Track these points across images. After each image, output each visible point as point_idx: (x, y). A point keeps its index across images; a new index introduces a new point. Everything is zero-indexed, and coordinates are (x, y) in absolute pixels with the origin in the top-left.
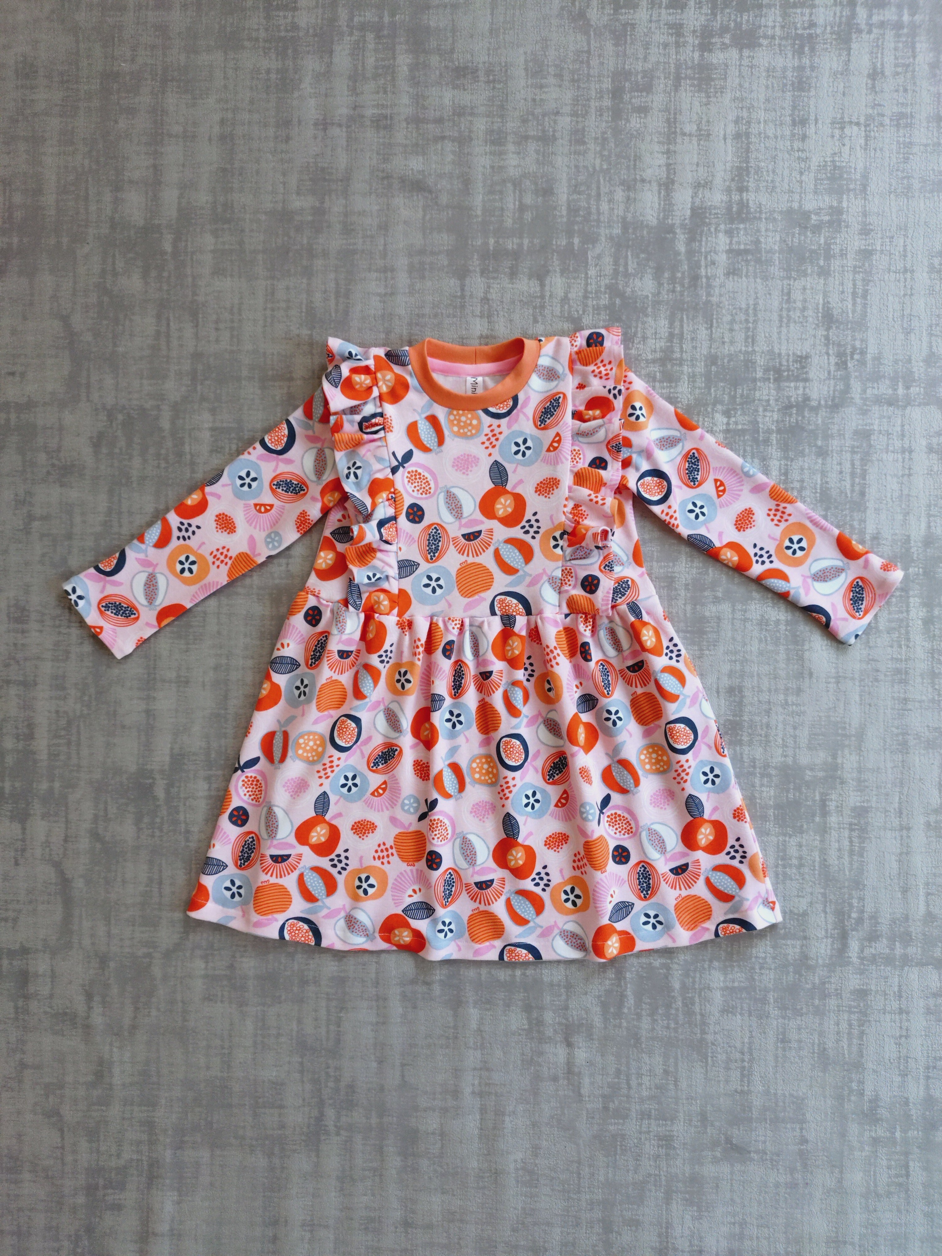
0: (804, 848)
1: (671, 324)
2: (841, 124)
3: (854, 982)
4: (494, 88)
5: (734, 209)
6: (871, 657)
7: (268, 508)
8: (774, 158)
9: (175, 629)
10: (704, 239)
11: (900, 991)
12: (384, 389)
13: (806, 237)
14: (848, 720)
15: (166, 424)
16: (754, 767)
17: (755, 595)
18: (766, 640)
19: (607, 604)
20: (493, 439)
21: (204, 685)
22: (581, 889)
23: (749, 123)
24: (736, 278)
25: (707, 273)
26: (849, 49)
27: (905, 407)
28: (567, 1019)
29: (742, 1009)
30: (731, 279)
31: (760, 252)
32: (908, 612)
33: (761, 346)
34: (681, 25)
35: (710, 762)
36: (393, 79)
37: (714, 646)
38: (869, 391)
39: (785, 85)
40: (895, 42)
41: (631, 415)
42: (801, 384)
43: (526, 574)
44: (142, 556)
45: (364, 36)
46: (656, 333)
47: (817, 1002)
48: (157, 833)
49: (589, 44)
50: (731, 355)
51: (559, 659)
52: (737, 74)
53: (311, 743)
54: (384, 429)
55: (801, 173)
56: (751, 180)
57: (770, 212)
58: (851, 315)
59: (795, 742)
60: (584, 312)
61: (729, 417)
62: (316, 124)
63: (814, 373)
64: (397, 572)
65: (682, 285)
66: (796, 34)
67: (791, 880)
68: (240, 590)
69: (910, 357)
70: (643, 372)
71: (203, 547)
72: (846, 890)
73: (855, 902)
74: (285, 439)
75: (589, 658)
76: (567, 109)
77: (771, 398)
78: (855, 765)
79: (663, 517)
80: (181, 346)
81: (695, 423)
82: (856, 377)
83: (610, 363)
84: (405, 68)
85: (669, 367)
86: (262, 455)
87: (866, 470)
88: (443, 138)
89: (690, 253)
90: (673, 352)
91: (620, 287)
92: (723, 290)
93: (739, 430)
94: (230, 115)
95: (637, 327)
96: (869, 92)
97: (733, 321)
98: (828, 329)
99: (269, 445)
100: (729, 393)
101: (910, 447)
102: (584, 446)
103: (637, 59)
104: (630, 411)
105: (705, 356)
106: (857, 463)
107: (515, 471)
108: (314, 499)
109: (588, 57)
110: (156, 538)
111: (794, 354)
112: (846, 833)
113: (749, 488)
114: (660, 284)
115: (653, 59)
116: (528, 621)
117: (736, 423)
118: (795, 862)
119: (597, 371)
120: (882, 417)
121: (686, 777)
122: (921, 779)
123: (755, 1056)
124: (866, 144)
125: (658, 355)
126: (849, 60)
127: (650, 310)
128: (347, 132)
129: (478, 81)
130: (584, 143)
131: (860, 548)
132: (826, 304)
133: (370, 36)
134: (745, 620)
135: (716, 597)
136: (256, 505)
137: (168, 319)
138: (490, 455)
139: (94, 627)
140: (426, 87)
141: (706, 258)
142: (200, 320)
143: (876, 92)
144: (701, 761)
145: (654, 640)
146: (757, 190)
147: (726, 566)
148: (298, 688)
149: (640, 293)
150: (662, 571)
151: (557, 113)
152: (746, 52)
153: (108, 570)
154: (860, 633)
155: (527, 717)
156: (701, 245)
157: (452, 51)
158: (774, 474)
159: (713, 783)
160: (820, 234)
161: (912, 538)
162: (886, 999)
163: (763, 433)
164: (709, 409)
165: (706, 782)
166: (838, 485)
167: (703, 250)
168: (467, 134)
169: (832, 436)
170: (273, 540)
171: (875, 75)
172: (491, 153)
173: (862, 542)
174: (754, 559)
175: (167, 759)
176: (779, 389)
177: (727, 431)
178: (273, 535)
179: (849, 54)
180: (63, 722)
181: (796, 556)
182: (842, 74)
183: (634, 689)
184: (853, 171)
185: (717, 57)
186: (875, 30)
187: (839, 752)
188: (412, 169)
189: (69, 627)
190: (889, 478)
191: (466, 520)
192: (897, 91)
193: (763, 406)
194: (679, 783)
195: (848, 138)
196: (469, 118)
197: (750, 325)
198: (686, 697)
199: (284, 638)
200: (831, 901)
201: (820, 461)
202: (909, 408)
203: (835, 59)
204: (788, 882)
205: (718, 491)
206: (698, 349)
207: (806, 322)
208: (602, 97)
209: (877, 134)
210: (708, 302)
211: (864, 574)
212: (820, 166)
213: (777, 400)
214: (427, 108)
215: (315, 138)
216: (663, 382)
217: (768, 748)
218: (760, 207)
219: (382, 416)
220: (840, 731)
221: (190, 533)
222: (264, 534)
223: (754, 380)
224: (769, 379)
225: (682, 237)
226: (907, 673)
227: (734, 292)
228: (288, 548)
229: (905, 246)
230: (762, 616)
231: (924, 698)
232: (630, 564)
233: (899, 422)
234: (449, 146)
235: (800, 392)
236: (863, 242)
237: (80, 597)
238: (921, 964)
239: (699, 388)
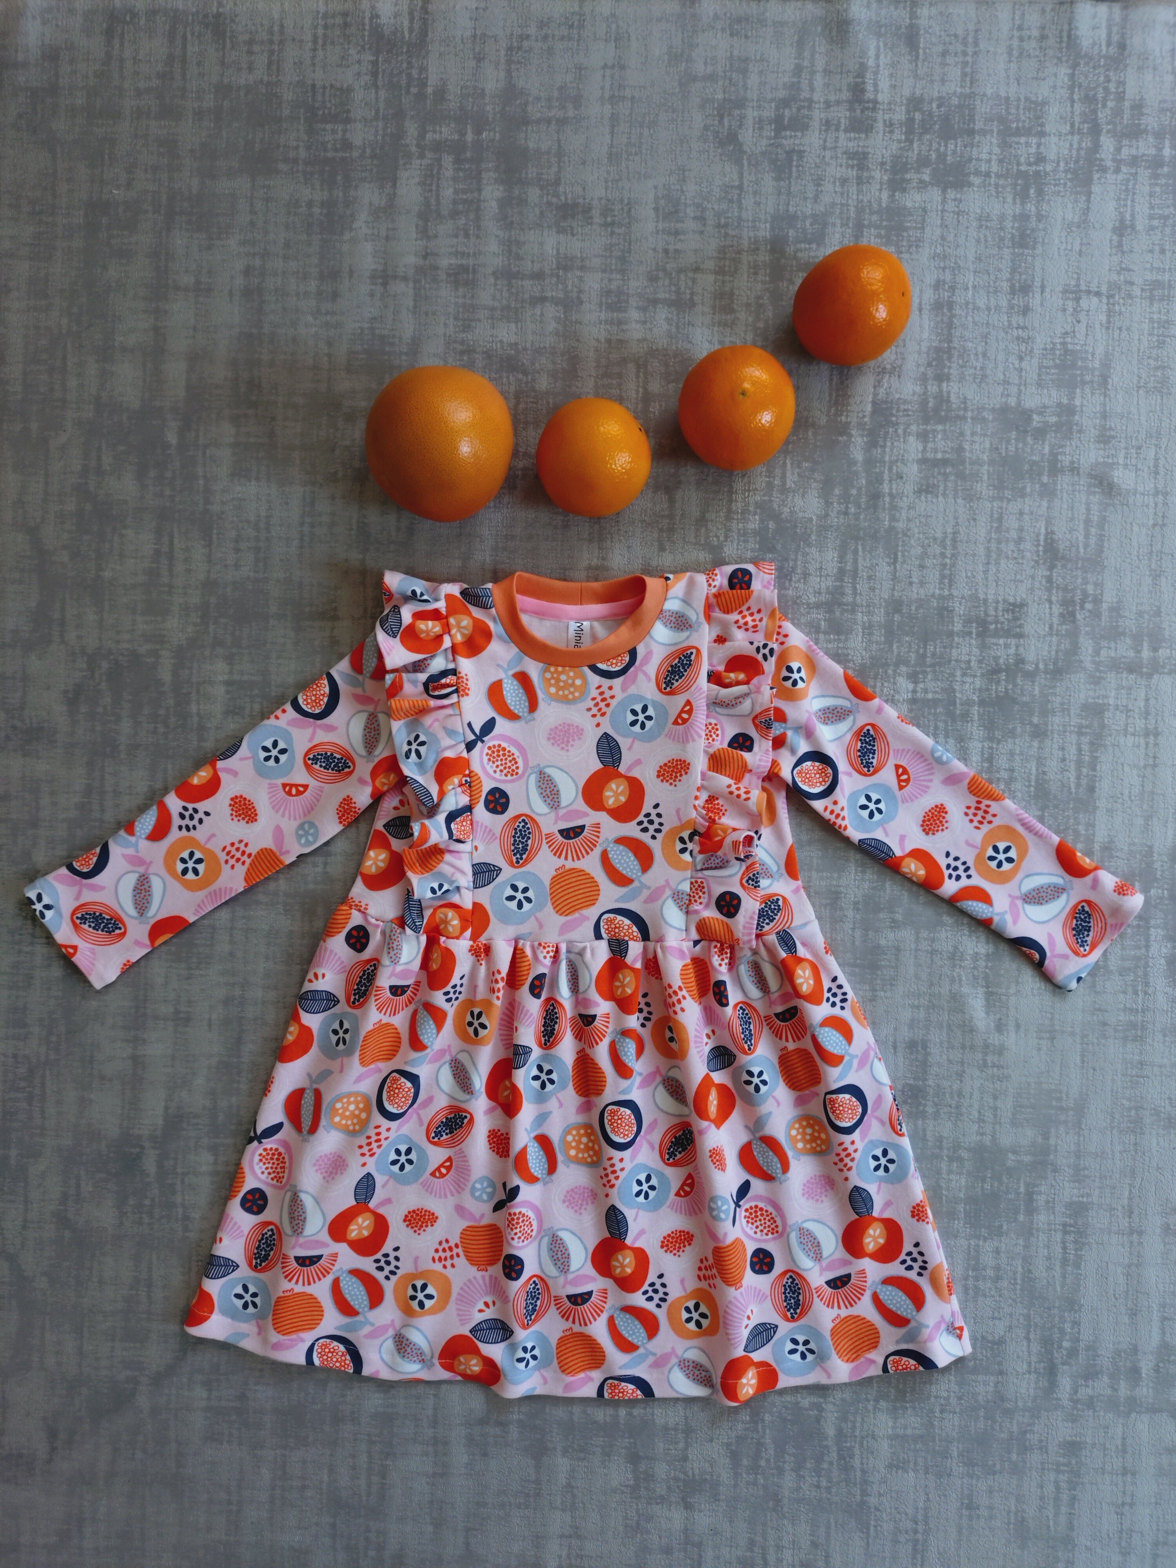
0: (1002, 1255)
1: (842, 558)
2: (1075, 293)
3: (1063, 1431)
4: (612, 233)
5: (930, 405)
6: (1097, 1006)
7: (301, 789)
8: (985, 337)
9: (173, 949)
10: (889, 444)
11: (1124, 1445)
12: (459, 638)
13: (1025, 444)
14: (1065, 1089)
15: (166, 676)
16: (941, 1148)
17: (948, 919)
18: (960, 980)
19: (750, 934)
20: (602, 705)
21: (210, 1025)
22: (708, 1307)
23: (953, 289)
24: (929, 496)
25: (891, 489)
26: (1089, 193)
27: (1150, 676)
28: (685, 1473)
29: (916, 1464)
30: (923, 498)
31: (963, 462)
32: (1147, 947)
33: (961, 589)
34: (865, 155)
35: (883, 1142)
36: (478, 218)
37: (892, 985)
38: (1103, 653)
39: (1002, 239)
40: (1150, 185)
41: (786, 679)
42: (1013, 641)
43: (644, 886)
44: (130, 851)
45: (439, 160)
46: (821, 568)
47: (1014, 1457)
48: (146, 1220)
49: (741, 176)
50: (921, 600)
51: (684, 1004)
52: (939, 222)
53: (352, 1107)
54: (457, 691)
55: (1021, 359)
56: (954, 365)
57: (978, 409)
58: (1082, 550)
59: (995, 1116)
60: (726, 537)
61: (916, 683)
62: (373, 277)
63: (1032, 625)
64: (471, 879)
65: (859, 506)
66: (1019, 171)
67: (985, 1296)
68: (261, 897)
69: (1159, 608)
70: (803, 620)
71: (213, 840)
72: (1056, 1311)
73: (1067, 1327)
74: (326, 699)
75: (724, 1001)
76: (710, 265)
77: (973, 658)
78: (1073, 1148)
79: (827, 815)
80: (189, 571)
81: (870, 690)
82: (1087, 633)
83: (759, 611)
84: (494, 204)
85: (838, 614)
86: (293, 720)
87: (1096, 758)
88: (543, 299)
89: (870, 462)
90: (843, 594)
91: (775, 506)
92: (912, 512)
93: (928, 700)
94: (258, 262)
95: (796, 560)
96: (1114, 250)
97: (924, 555)
98: (1051, 568)
99: (304, 707)
100: (917, 652)
101: (1156, 728)
102: (723, 719)
103: (805, 199)
104: (785, 673)
105: (885, 601)
106: (1085, 748)
107: (630, 748)
108: (362, 781)
109: (739, 195)
110: (150, 828)
111: (1004, 600)
112: (1059, 1236)
113: (942, 778)
114: (828, 504)
115: (826, 199)
116: (645, 949)
117: (926, 691)
118: (990, 1272)
119: (742, 622)
120: (1119, 687)
121: (850, 1164)
122: (1158, 1168)
123: (931, 1526)
124: (1109, 322)
125: (823, 598)
126: (1088, 208)
127: (813, 537)
128: (415, 288)
129: (591, 224)
130: (732, 311)
131: (1086, 862)
132: (1049, 534)
133: (448, 161)
134: (933, 952)
135: (894, 921)
136: (284, 785)
137: (171, 537)
138: (598, 725)
139: (66, 947)
140: (522, 229)
141: (890, 469)
142: (214, 536)
143: (1123, 252)
144: (871, 1142)
145: (811, 982)
146: (962, 379)
147: (910, 880)
148: (335, 1032)
149: (801, 515)
150: (823, 883)
151: (697, 270)
152: (951, 194)
153: (85, 870)
154: (1083, 975)
155: (640, 1074)
156: (884, 452)
157: (557, 182)
158: (974, 759)
159: (886, 1169)
160: (1044, 441)
161: (1156, 849)
162: (1105, 1455)
163: (961, 704)
164: (890, 672)
165: (877, 1168)
166: (1060, 777)
167: (887, 459)
168: (575, 295)
169: (1053, 712)
170: (307, 833)
171: (1122, 229)
172: (606, 322)
173: (1089, 853)
174: (946, 873)
175: (160, 1122)
176: (983, 647)
177: (913, 701)
178: (306, 826)
179: (1088, 201)
180: (22, 1070)
181: (1002, 869)
182: (1079, 227)
183: (783, 1043)
184: (1090, 357)
185: (912, 199)
186: (1124, 169)
187: (1053, 1130)
188: (501, 342)
189: (32, 944)
190: (1126, 769)
191: (564, 811)
192: (1151, 251)
193: (962, 669)
194: (841, 1170)
195: (1084, 313)
196: (579, 273)
197: (948, 561)
198: (853, 1057)
199: (318, 966)
200: (1036, 1325)
201: (1036, 744)
202: (1156, 677)
203: (1070, 206)
204: (981, 1299)
205: (899, 781)
206: (877, 592)
207: (1023, 558)
208: (757, 249)
209: (1123, 309)
210: (892, 528)
211: (1092, 897)
212: (1045, 349)
213: (980, 662)
214: (522, 259)
215: (372, 295)
216: (829, 634)
217: (959, 1123)
218: (965, 403)
219: (455, 674)
220: (1054, 1103)
221: (195, 822)
222: (294, 824)
223: (951, 634)
224: (971, 633)
225: (860, 440)
226: (1144, 1028)
227: (927, 516)
228: (327, 844)
229: (1156, 460)
230: (956, 948)
231: (1165, 1061)
232: (782, 875)
233: (1143, 695)
234: (551, 311)
235: (1012, 651)
236: (1102, 452)
237: (48, 907)
238: (1153, 1410)
239: (877, 643)
